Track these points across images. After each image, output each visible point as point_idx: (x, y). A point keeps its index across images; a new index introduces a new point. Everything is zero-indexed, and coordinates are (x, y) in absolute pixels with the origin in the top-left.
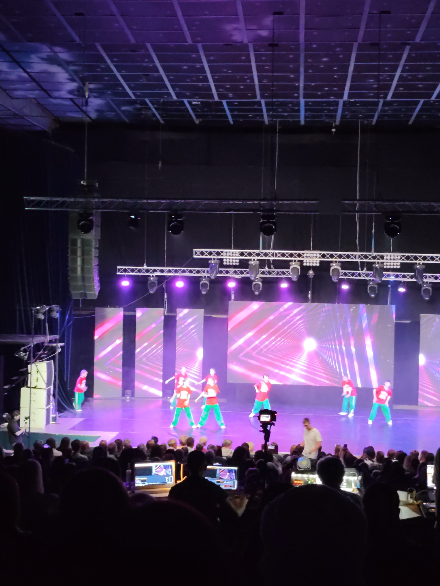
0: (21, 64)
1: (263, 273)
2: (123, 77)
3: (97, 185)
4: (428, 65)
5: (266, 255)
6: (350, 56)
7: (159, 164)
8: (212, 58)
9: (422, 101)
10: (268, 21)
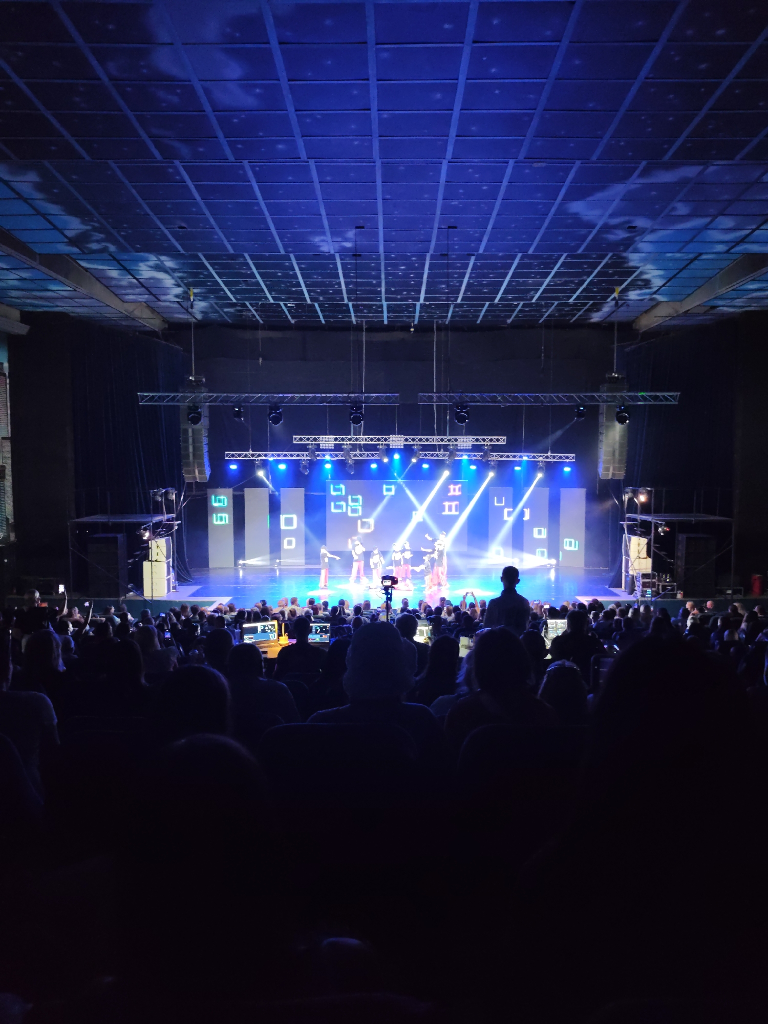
0: (131, 272)
1: (355, 455)
2: (224, 282)
3: (204, 380)
4: (491, 273)
5: (357, 440)
6: (424, 264)
7: (258, 360)
8: (303, 266)
9: (487, 303)
10: (351, 234)
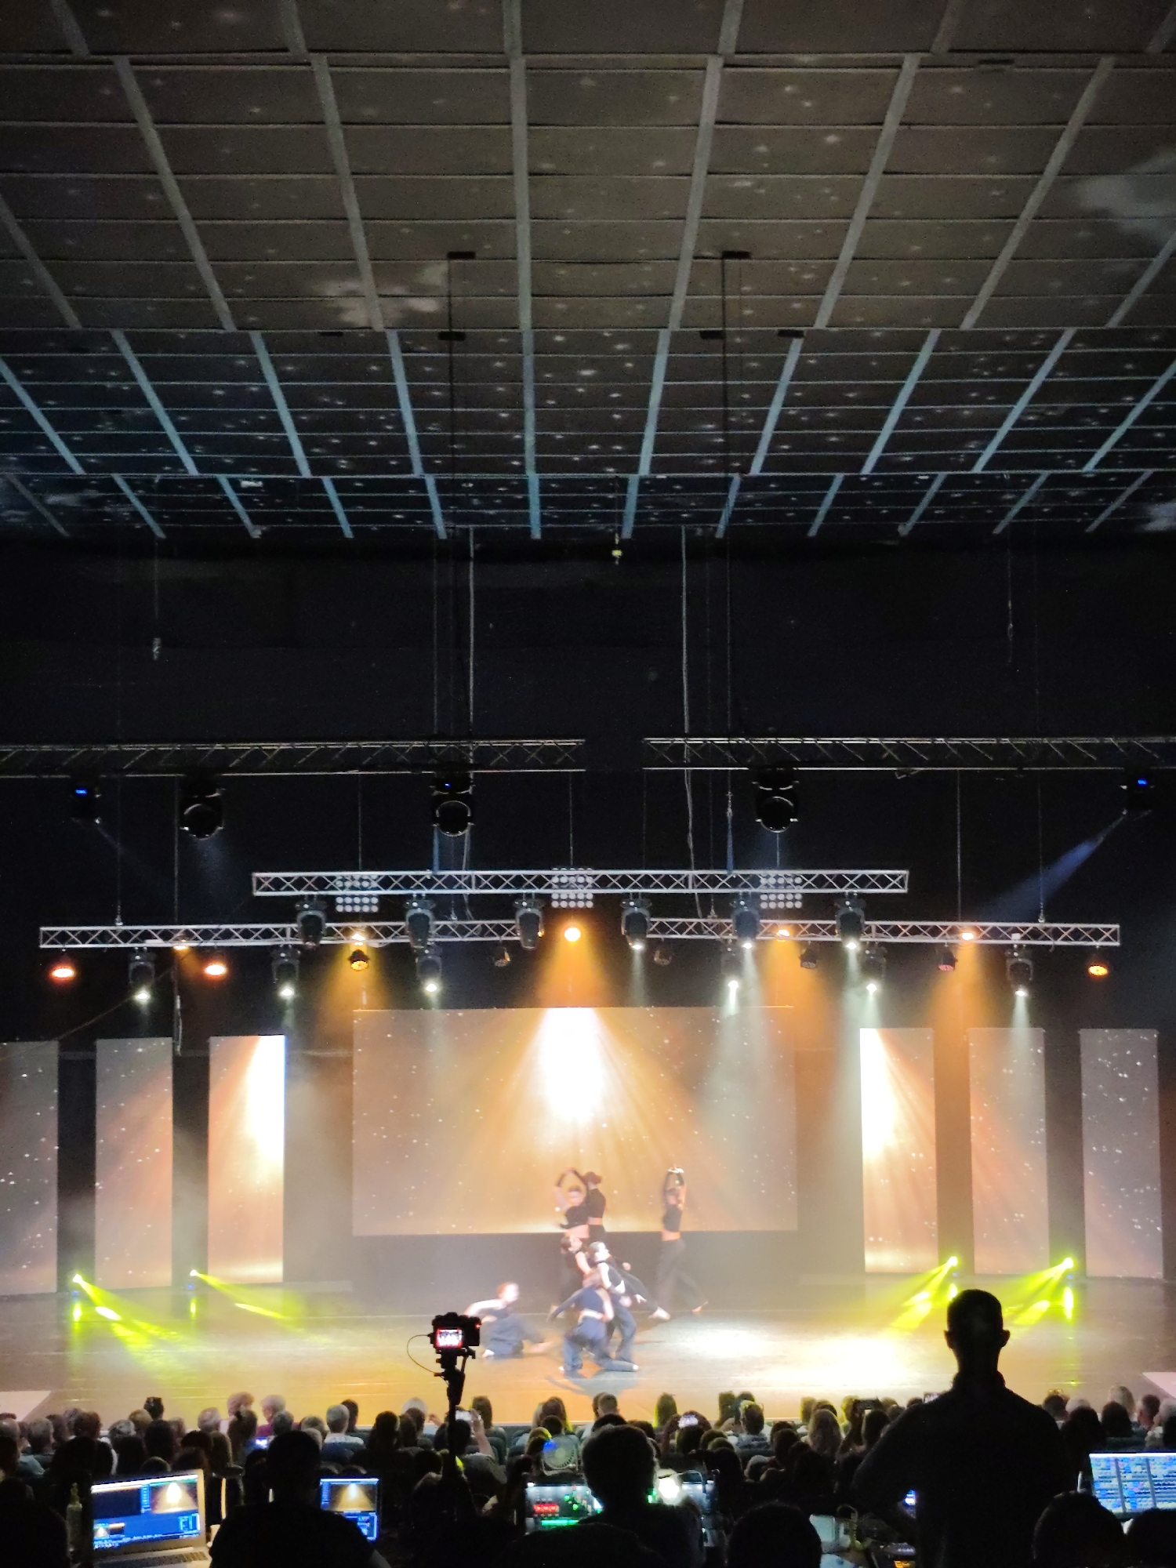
1: (444, 931)
4: (851, 388)
5: (450, 882)
6: (652, 362)
7: (151, 646)
8: (289, 368)
9: (839, 477)
10: (436, 273)
